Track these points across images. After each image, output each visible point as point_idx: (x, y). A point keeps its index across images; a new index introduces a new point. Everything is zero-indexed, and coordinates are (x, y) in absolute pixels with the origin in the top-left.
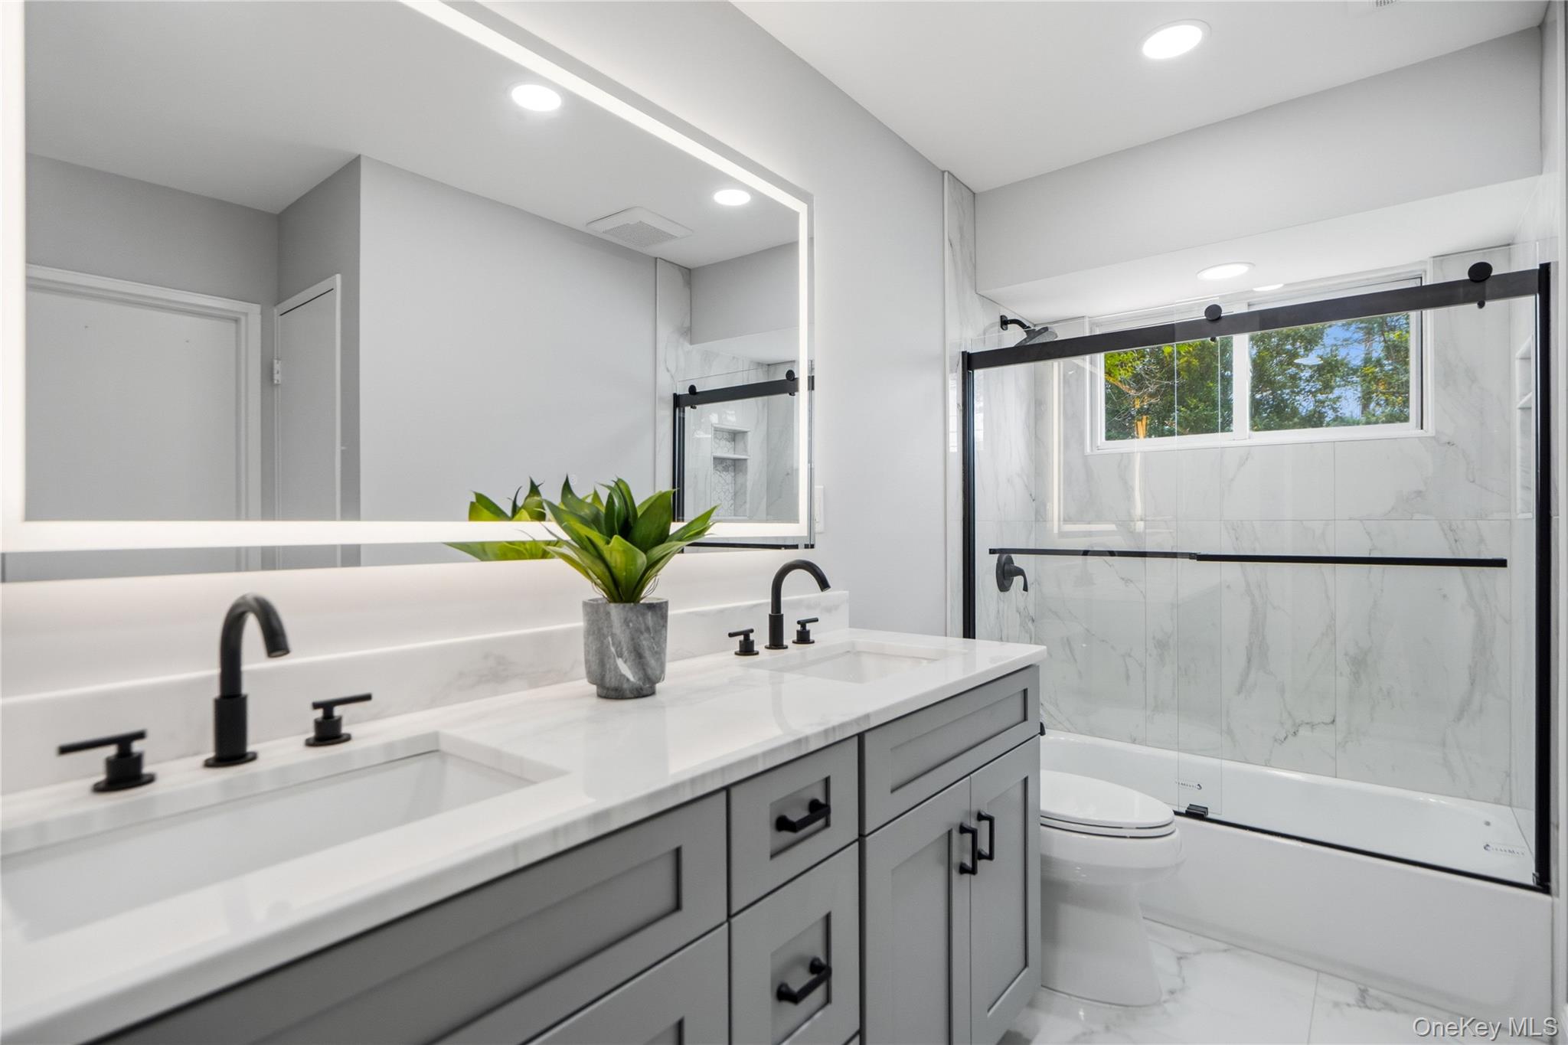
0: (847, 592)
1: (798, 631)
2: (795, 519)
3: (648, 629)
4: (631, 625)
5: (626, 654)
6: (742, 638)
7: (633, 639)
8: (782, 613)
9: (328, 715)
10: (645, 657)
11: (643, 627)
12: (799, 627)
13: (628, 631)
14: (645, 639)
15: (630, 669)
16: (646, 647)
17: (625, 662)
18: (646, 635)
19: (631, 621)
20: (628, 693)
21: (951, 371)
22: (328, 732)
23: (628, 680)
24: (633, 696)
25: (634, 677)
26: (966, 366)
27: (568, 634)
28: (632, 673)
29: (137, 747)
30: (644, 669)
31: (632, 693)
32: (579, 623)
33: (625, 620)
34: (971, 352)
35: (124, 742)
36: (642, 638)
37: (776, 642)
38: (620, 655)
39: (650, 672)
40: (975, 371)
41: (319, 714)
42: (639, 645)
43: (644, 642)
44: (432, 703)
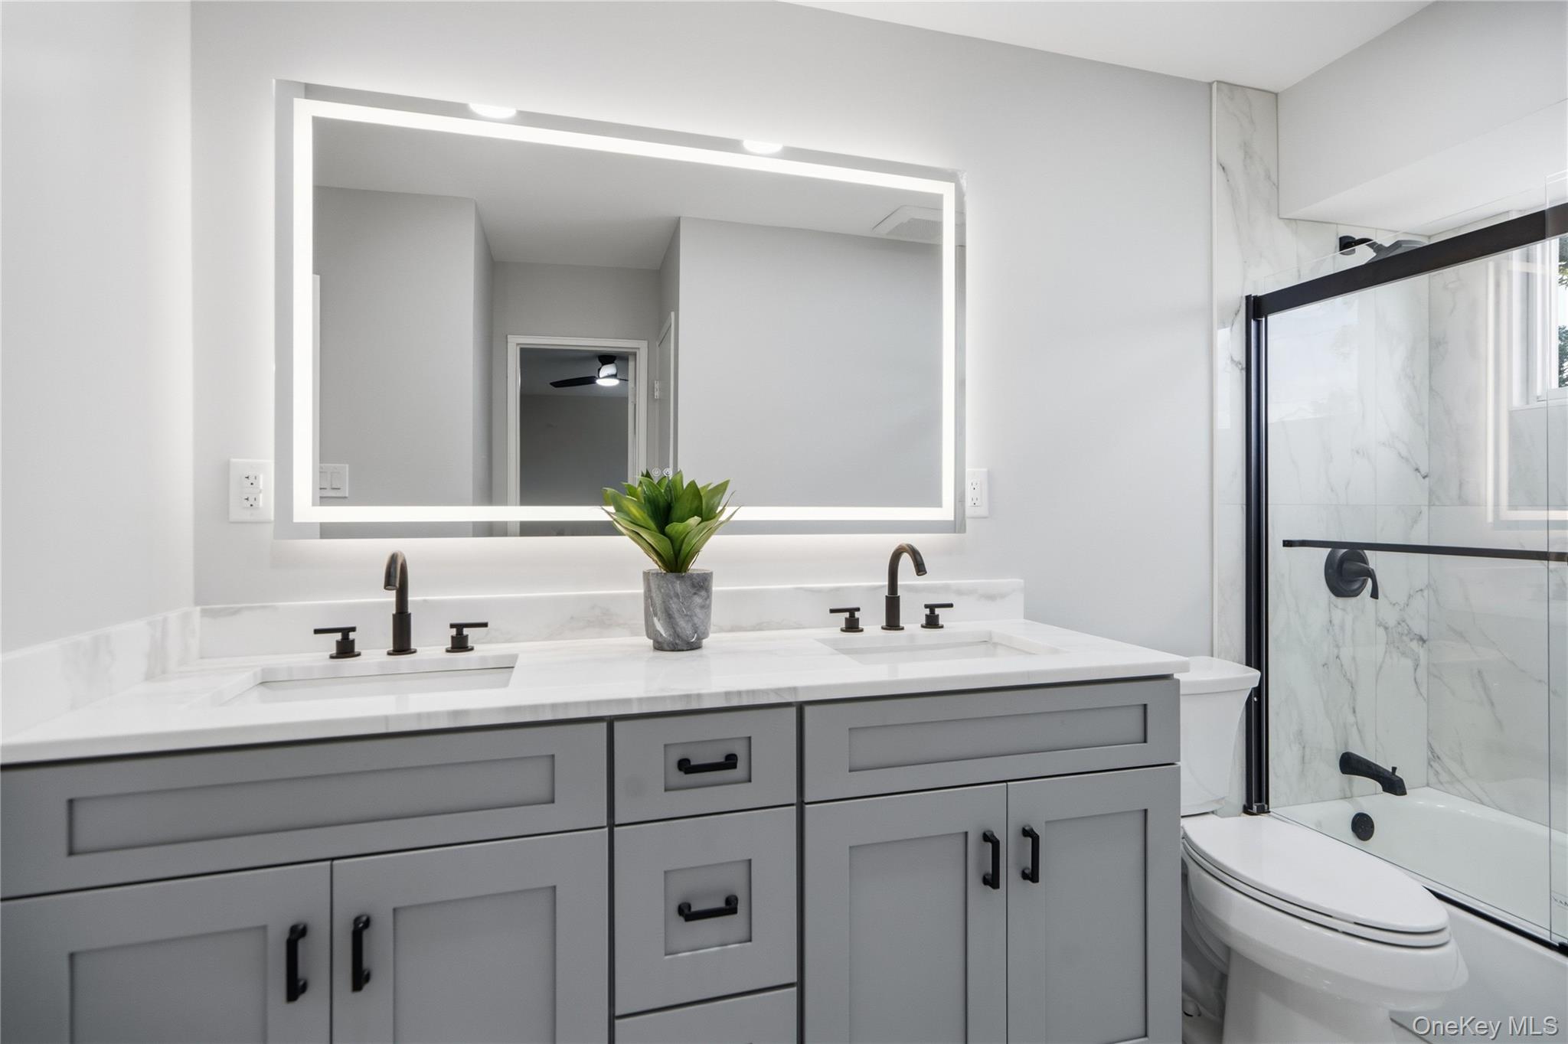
0: (1022, 581)
1: (926, 615)
2: (937, 502)
3: (677, 596)
4: (662, 590)
5: (659, 613)
6: (847, 615)
7: (664, 602)
8: (899, 594)
9: (460, 633)
10: (674, 618)
11: (672, 593)
12: (927, 611)
13: (660, 596)
14: (674, 603)
15: (662, 627)
16: (675, 610)
17: (659, 620)
18: (675, 600)
19: (662, 587)
20: (666, 647)
21: (1223, 325)
22: (460, 644)
23: (661, 635)
24: (668, 649)
25: (665, 633)
26: (1251, 313)
27: (634, 596)
28: (665, 630)
29: (352, 635)
30: (674, 628)
31: (668, 646)
32: (640, 590)
33: (659, 586)
34: (1260, 293)
35: (346, 632)
36: (671, 602)
37: (893, 622)
38: (656, 615)
39: (678, 630)
40: (1272, 318)
41: (454, 632)
42: (669, 608)
43: (673, 605)
44: (550, 637)
